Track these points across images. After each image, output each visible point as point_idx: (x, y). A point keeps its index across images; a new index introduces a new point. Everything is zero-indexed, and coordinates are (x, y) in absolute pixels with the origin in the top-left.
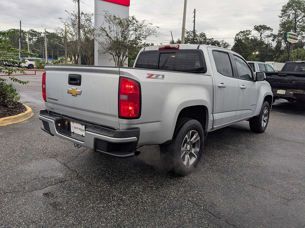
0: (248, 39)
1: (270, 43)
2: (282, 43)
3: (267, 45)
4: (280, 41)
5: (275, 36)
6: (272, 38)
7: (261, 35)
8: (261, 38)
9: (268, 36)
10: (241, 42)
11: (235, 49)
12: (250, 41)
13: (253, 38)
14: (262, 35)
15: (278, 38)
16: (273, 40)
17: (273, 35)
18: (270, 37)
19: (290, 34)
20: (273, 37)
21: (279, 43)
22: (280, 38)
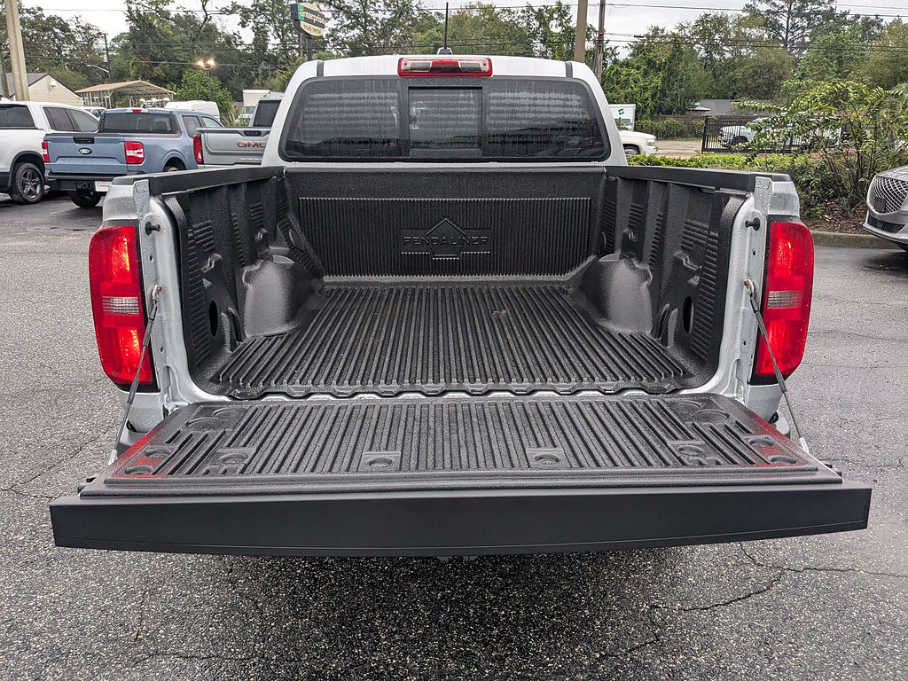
0: (166, 15)
1: (235, 34)
2: (269, 34)
3: (228, 39)
4: (262, 27)
5: (246, 14)
6: (237, 18)
7: (204, 6)
8: (207, 15)
9: (227, 10)
10: (151, 26)
11: (134, 46)
12: (173, 23)
13: (182, 14)
14: (207, 8)
15: (255, 17)
16: (243, 25)
17: (239, 7)
18: (231, 12)
19: (306, 9)
20: (241, 15)
21: (260, 33)
22: (262, 19)
